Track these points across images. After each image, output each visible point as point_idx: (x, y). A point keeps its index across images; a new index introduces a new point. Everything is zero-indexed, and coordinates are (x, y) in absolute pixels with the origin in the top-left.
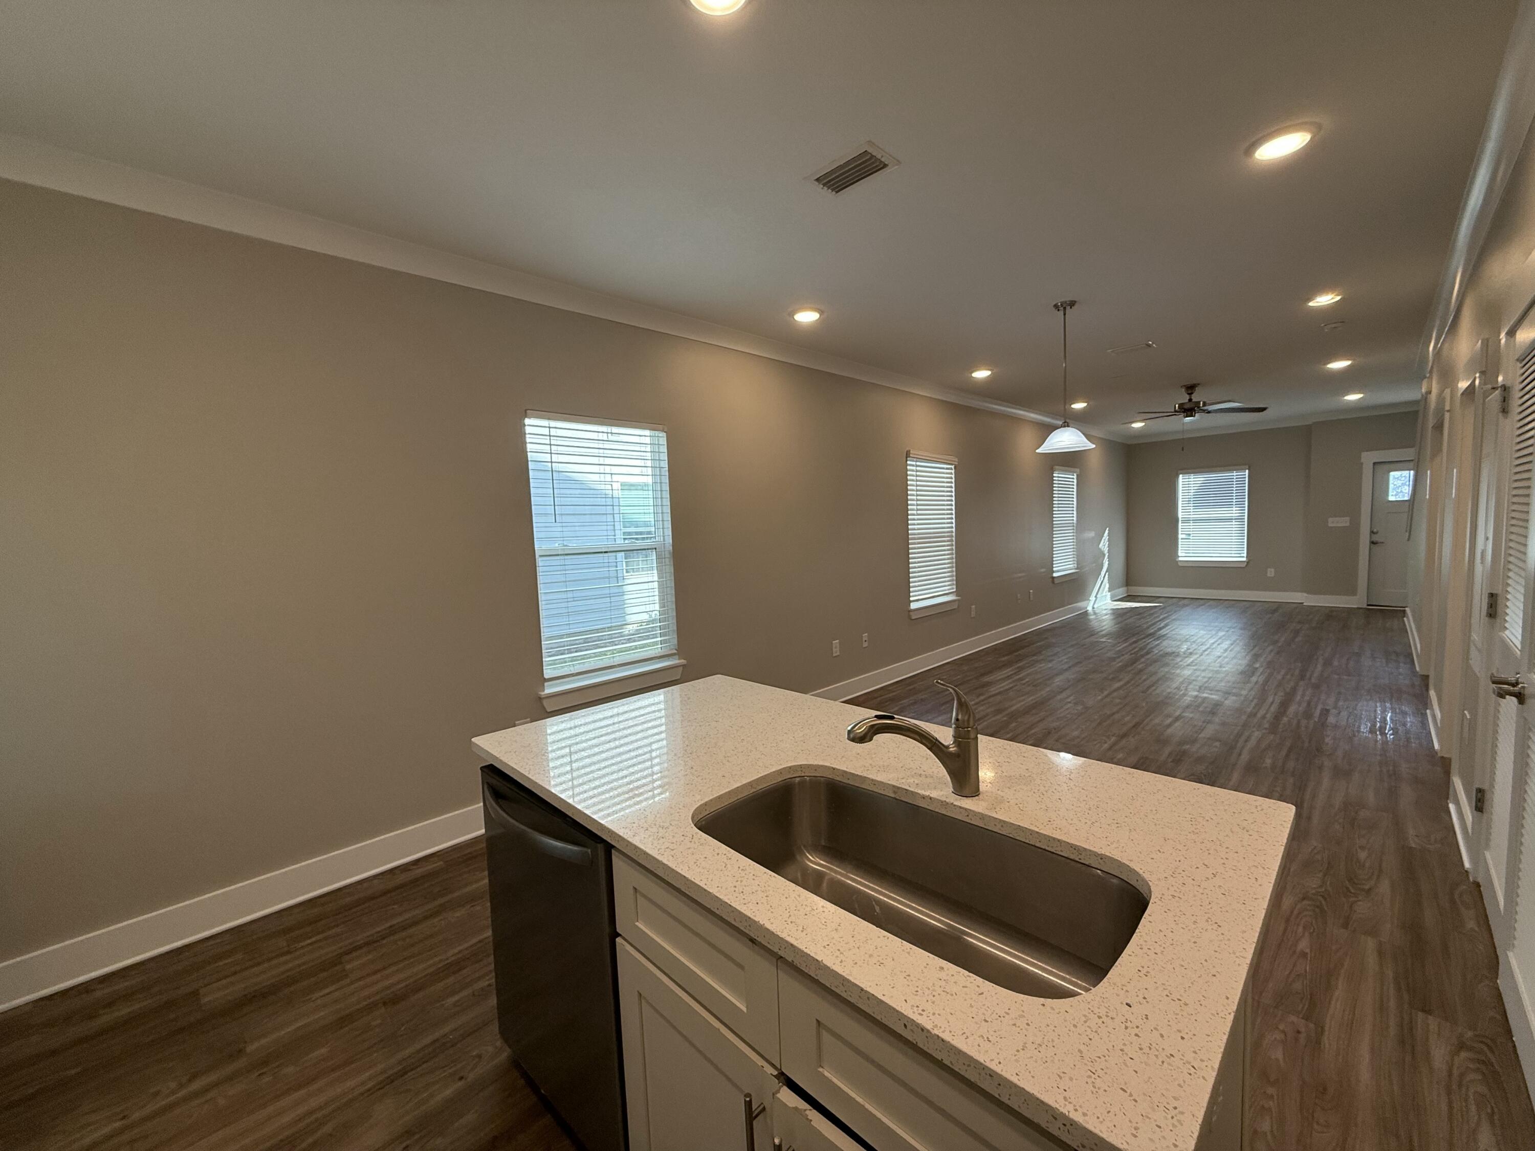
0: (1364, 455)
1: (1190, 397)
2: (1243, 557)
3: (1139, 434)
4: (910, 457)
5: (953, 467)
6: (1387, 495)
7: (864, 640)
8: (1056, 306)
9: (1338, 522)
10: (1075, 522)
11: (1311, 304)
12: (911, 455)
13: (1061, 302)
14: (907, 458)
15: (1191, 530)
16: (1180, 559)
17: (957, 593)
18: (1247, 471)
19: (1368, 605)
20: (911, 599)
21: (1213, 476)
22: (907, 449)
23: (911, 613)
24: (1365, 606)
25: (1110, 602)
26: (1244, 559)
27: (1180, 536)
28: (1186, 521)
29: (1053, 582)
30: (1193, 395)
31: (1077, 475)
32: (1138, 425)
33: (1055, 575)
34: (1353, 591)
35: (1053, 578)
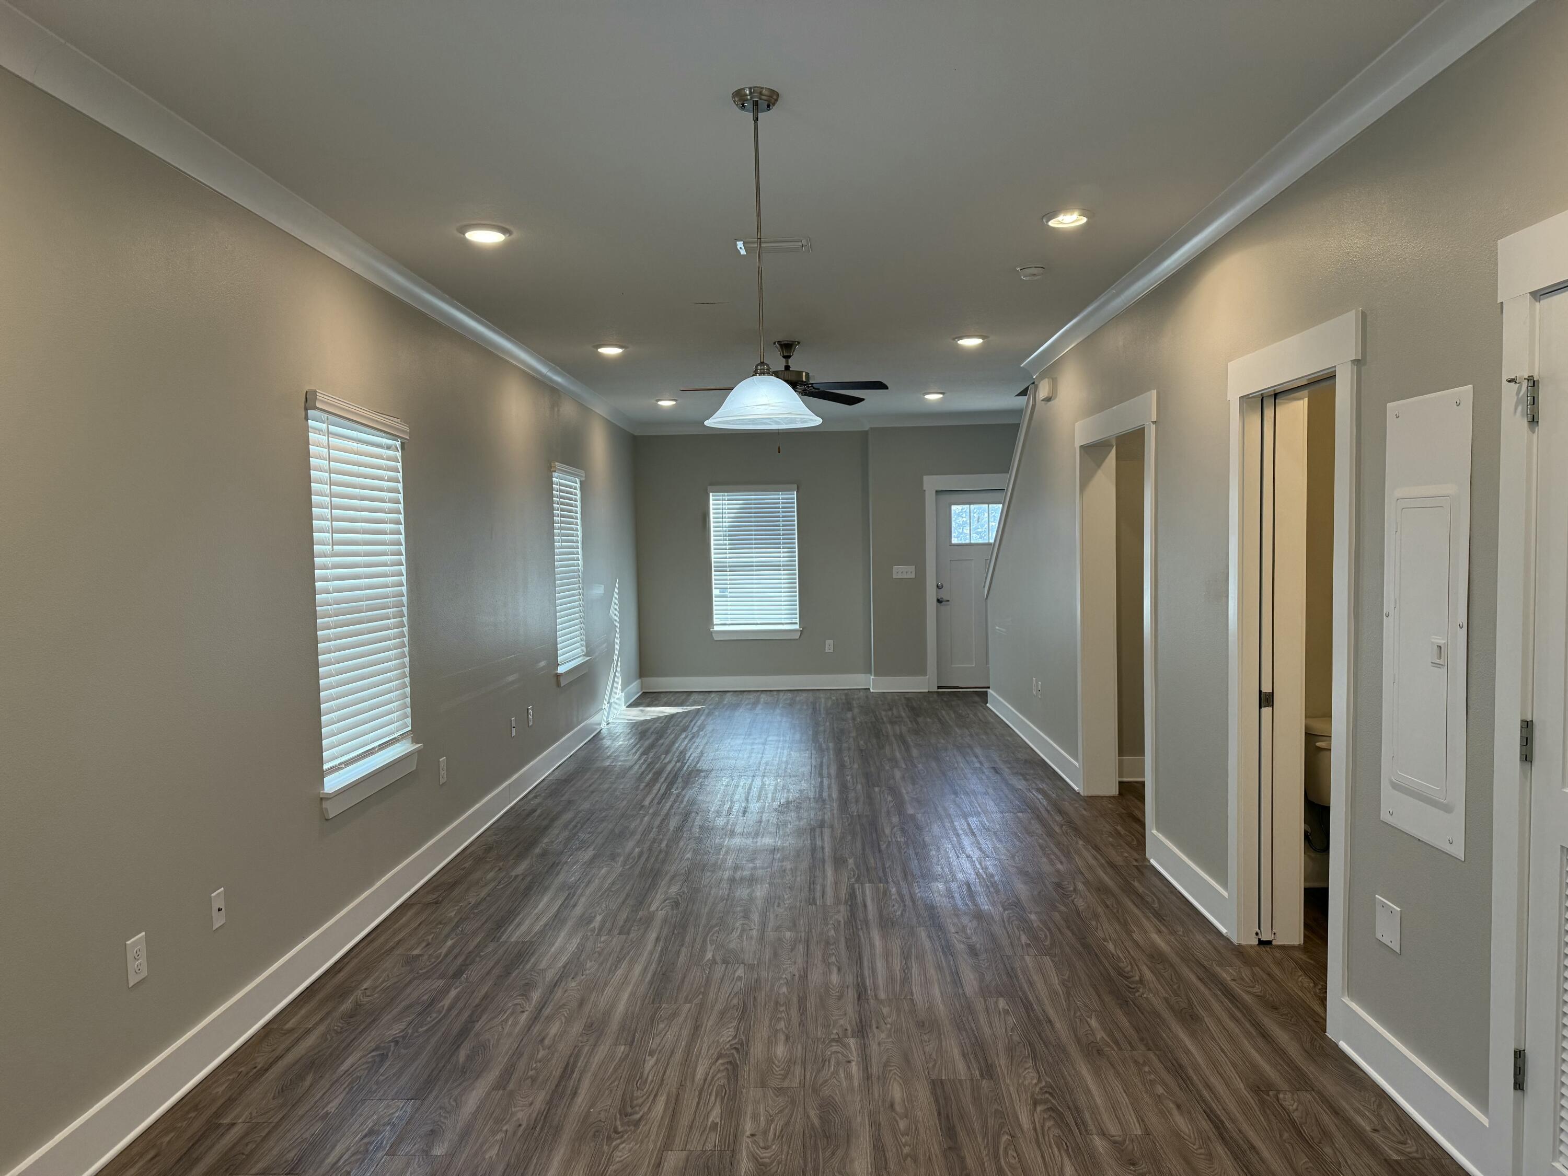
0: (927, 479)
1: (787, 362)
2: (796, 623)
3: (666, 419)
4: (315, 408)
5: (398, 444)
6: (950, 536)
7: (215, 909)
8: (739, 95)
9: (903, 572)
10: (580, 568)
11: (1052, 223)
12: (318, 405)
13: (750, 88)
14: (306, 409)
15: (728, 582)
16: (716, 628)
17: (416, 734)
18: (795, 492)
19: (939, 688)
20: (325, 767)
21: (753, 497)
22: (307, 388)
23: (326, 805)
24: (936, 690)
25: (624, 708)
26: (797, 627)
27: (715, 592)
28: (722, 568)
29: (558, 684)
30: (790, 360)
31: (581, 483)
32: (666, 404)
33: (561, 669)
34: (919, 669)
35: (558, 676)
